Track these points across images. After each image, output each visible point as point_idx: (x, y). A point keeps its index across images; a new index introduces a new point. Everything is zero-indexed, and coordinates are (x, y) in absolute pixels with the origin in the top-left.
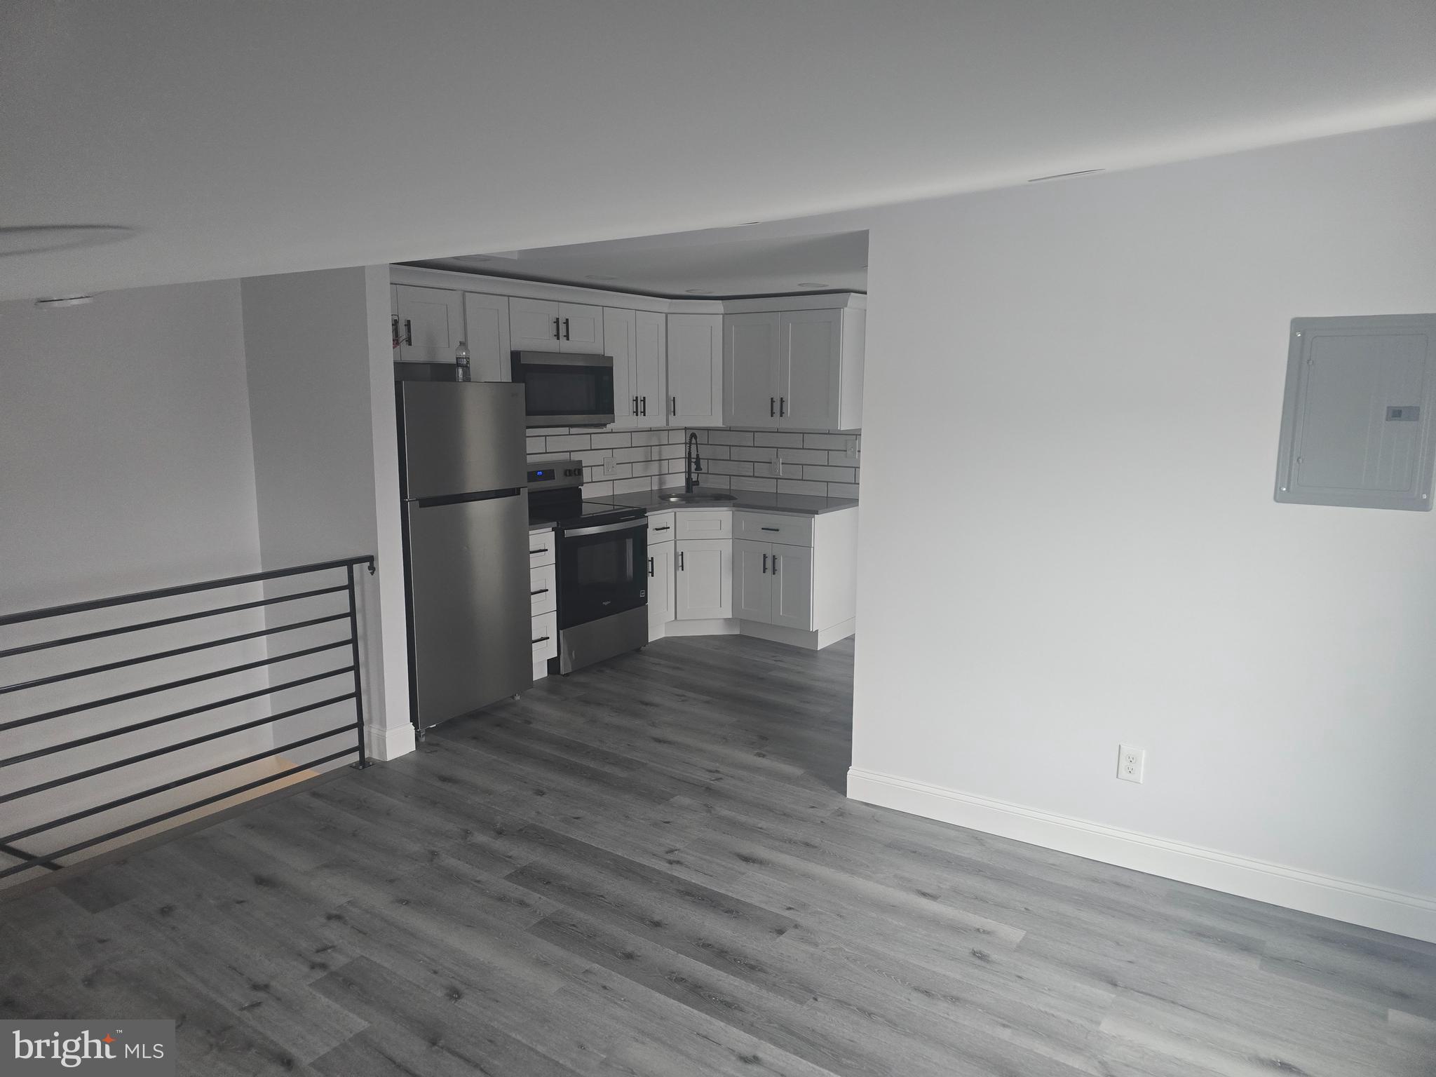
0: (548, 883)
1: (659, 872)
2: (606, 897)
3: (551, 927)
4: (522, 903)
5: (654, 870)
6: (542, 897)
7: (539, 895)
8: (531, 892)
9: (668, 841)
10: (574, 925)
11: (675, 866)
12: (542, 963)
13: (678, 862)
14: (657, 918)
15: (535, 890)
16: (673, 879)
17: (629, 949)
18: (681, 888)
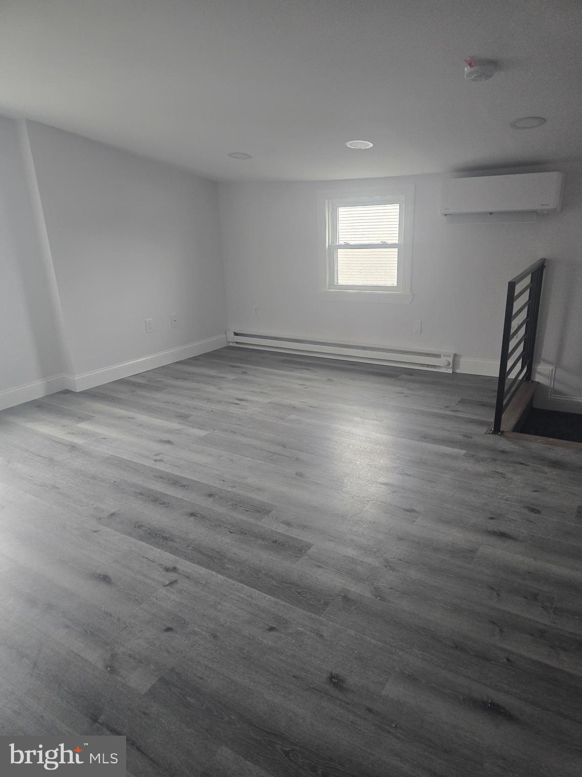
0: (275, 542)
1: (187, 558)
2: (228, 532)
3: (262, 510)
4: (288, 524)
5: (190, 560)
6: (275, 529)
7: (277, 530)
8: (285, 533)
9: (173, 597)
10: (248, 511)
11: (170, 565)
12: (260, 489)
13: (167, 570)
14: (192, 518)
15: (282, 535)
16: (175, 551)
17: (211, 499)
18: (171, 543)
